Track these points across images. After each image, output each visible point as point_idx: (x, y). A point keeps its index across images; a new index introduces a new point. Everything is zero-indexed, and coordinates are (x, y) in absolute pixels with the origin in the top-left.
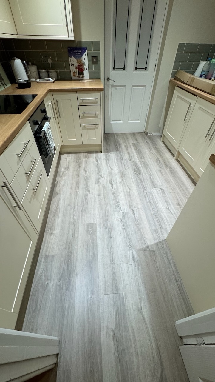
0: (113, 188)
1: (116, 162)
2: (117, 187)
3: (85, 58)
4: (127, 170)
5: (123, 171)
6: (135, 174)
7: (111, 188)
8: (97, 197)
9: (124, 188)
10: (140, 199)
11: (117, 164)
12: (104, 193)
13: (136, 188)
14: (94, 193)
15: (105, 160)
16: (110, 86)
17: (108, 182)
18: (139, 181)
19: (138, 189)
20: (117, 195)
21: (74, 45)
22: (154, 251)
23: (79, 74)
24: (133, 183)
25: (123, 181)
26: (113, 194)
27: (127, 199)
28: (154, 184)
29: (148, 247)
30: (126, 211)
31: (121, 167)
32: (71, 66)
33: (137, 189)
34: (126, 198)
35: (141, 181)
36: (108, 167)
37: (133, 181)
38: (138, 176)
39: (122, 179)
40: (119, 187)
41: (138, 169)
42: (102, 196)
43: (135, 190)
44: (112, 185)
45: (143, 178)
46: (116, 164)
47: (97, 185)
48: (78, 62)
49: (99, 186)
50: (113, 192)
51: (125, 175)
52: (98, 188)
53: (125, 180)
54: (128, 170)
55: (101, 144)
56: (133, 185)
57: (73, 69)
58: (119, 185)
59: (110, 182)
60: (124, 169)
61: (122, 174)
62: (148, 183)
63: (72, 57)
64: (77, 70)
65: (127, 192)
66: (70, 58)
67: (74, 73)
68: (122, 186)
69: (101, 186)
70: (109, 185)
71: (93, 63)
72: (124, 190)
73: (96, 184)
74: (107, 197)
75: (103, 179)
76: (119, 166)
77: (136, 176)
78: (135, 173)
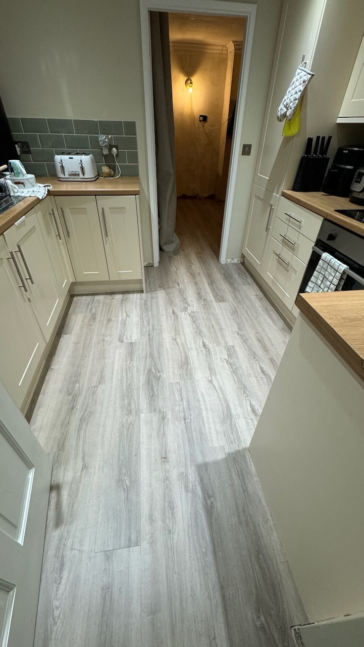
0: (201, 340)
1: (203, 407)
2: (195, 343)
4: (176, 381)
5: (186, 377)
6: (160, 370)
7: (205, 340)
8: (224, 327)
9: (183, 341)
10: (161, 326)
11: (199, 401)
12: (215, 332)
13: (163, 342)
14: (231, 332)
15: (233, 412)
17: (212, 350)
18: (156, 354)
19: (161, 340)
20: (195, 330)
22: (160, 287)
24: (167, 350)
25: (185, 353)
26: (201, 331)
27: (180, 326)
28: (130, 348)
29: (164, 289)
30: (183, 313)
31: (190, 388)
33: (163, 339)
34: (182, 326)
35: (152, 356)
36: (220, 388)
37: (168, 353)
38: (155, 365)
39: (186, 357)
40: (192, 342)
41: (149, 384)
42: (217, 328)
43: (167, 338)
44: (204, 346)
45: (146, 361)
46: (201, 399)
47: (230, 344)
49: (226, 343)
50: (202, 335)
51: (181, 367)
52: (227, 340)
53: (181, 356)
54: (172, 381)
56: (168, 346)
58: (193, 346)
59: (209, 350)
60: (182, 383)
61: (187, 369)
62: (141, 352)
65: (179, 335)
68: (187, 344)
69: (222, 342)
70: (209, 345)
72: (185, 338)
73: (233, 346)
74: (209, 327)
75: (223, 357)
76: (195, 392)
77: (158, 365)
78: (159, 372)
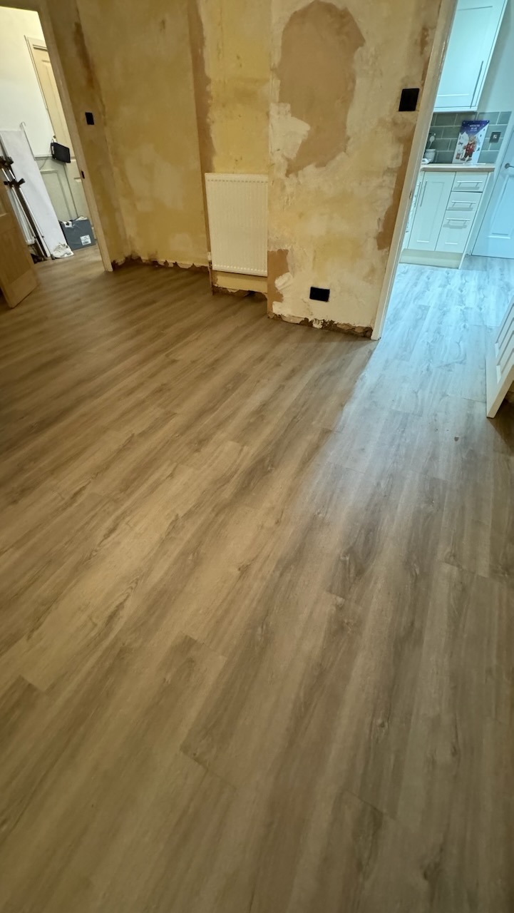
3: (482, 135)
16: (508, 176)
21: (473, 118)
23: (466, 156)
32: (457, 145)
48: (470, 140)
55: (462, 254)
57: (460, 149)
63: (465, 133)
64: (465, 151)
66: (460, 134)
67: (459, 154)
71: (492, 140)
